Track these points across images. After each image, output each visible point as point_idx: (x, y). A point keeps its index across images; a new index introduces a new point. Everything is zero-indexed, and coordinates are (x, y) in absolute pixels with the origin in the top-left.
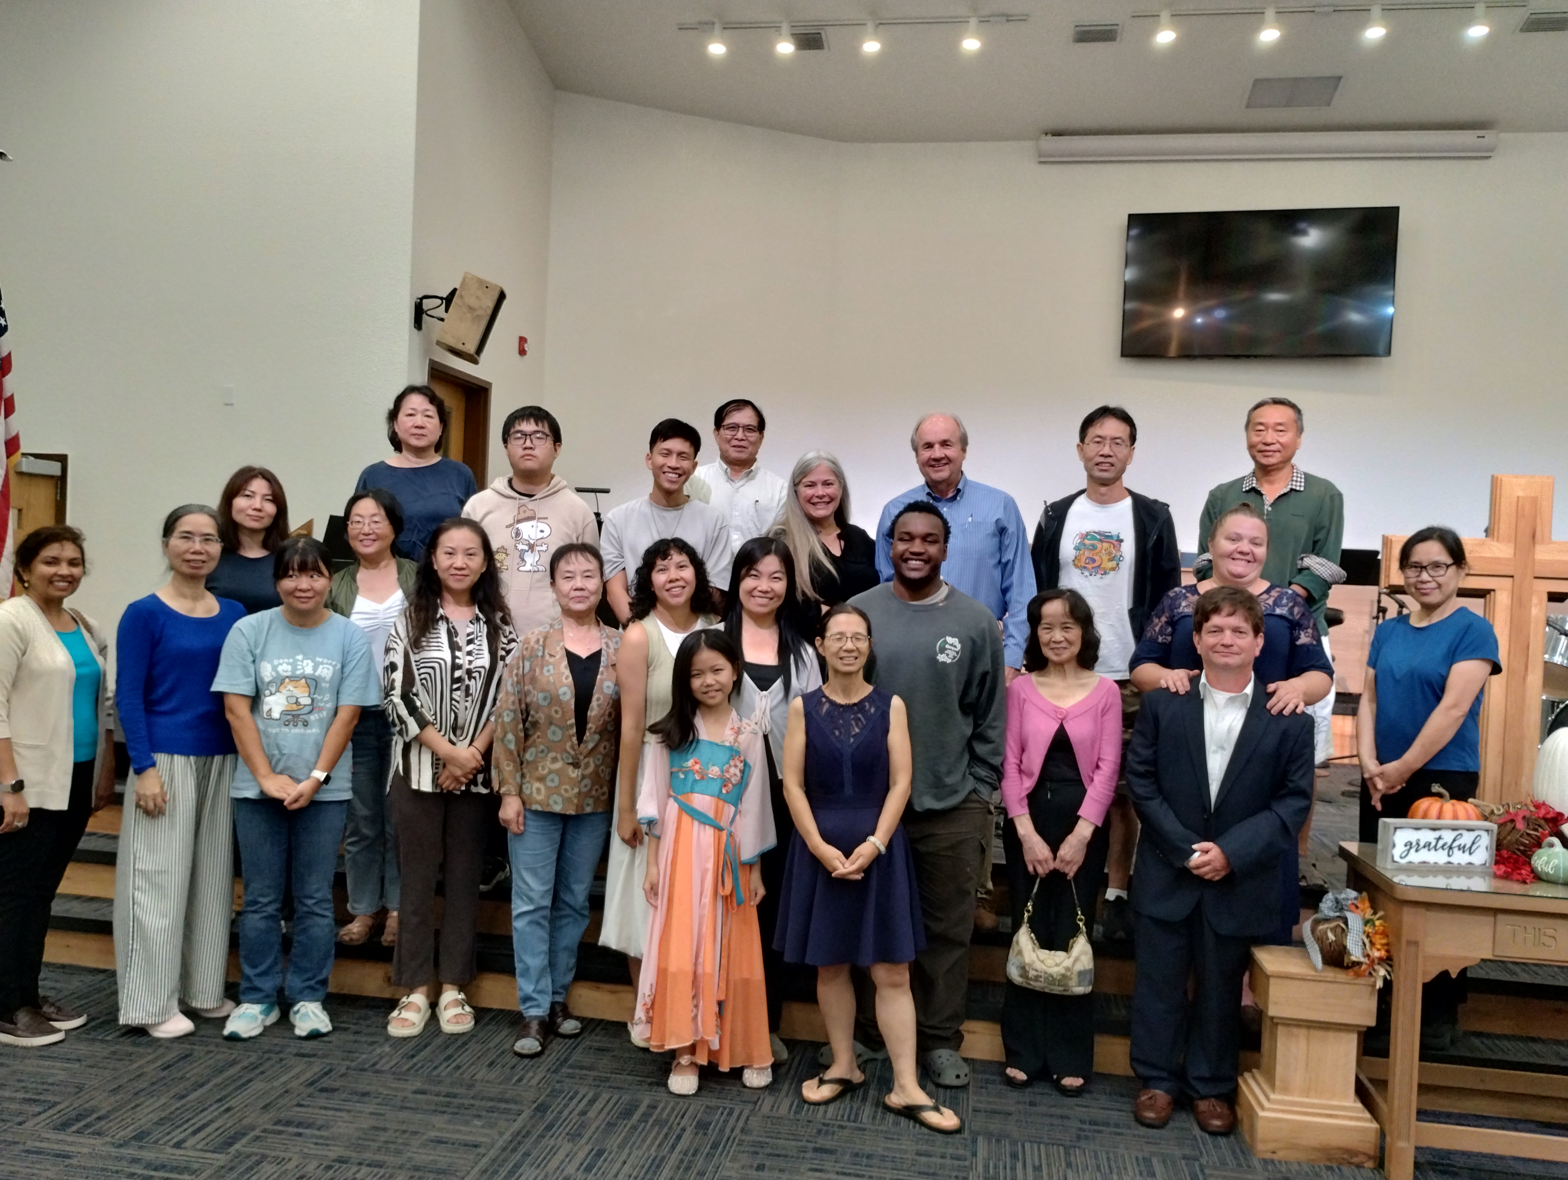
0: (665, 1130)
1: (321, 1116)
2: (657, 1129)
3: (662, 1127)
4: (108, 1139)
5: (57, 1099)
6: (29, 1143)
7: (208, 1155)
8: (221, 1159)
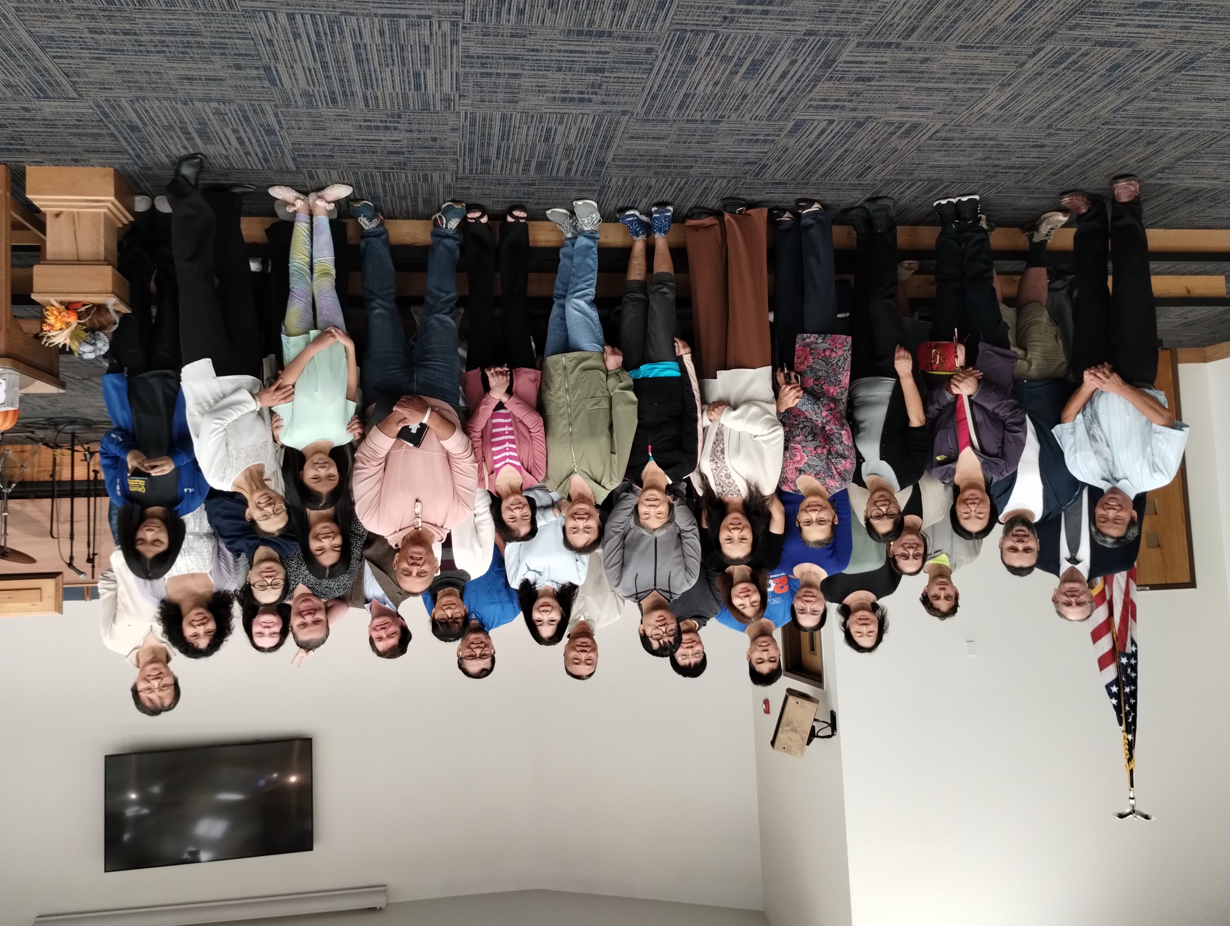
0: (510, 157)
1: (745, 147)
2: (516, 157)
3: (513, 158)
4: (881, 121)
5: (929, 142)
6: (931, 114)
7: (807, 118)
8: (798, 116)
